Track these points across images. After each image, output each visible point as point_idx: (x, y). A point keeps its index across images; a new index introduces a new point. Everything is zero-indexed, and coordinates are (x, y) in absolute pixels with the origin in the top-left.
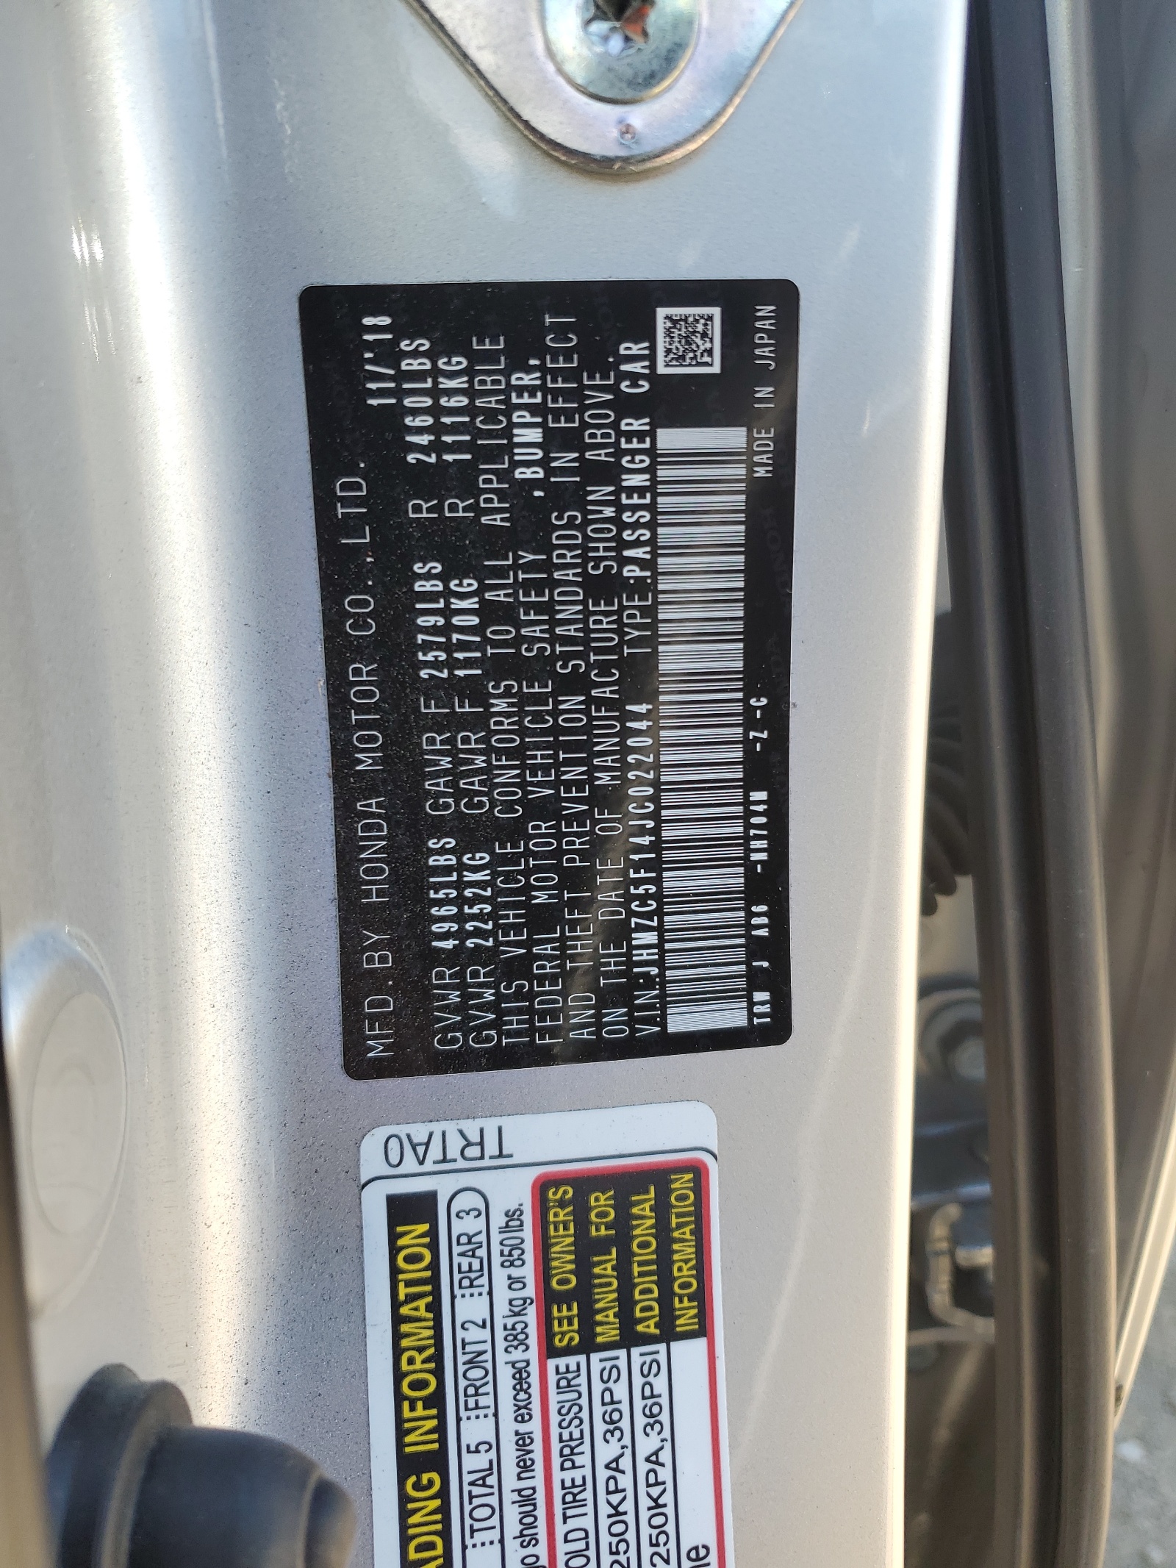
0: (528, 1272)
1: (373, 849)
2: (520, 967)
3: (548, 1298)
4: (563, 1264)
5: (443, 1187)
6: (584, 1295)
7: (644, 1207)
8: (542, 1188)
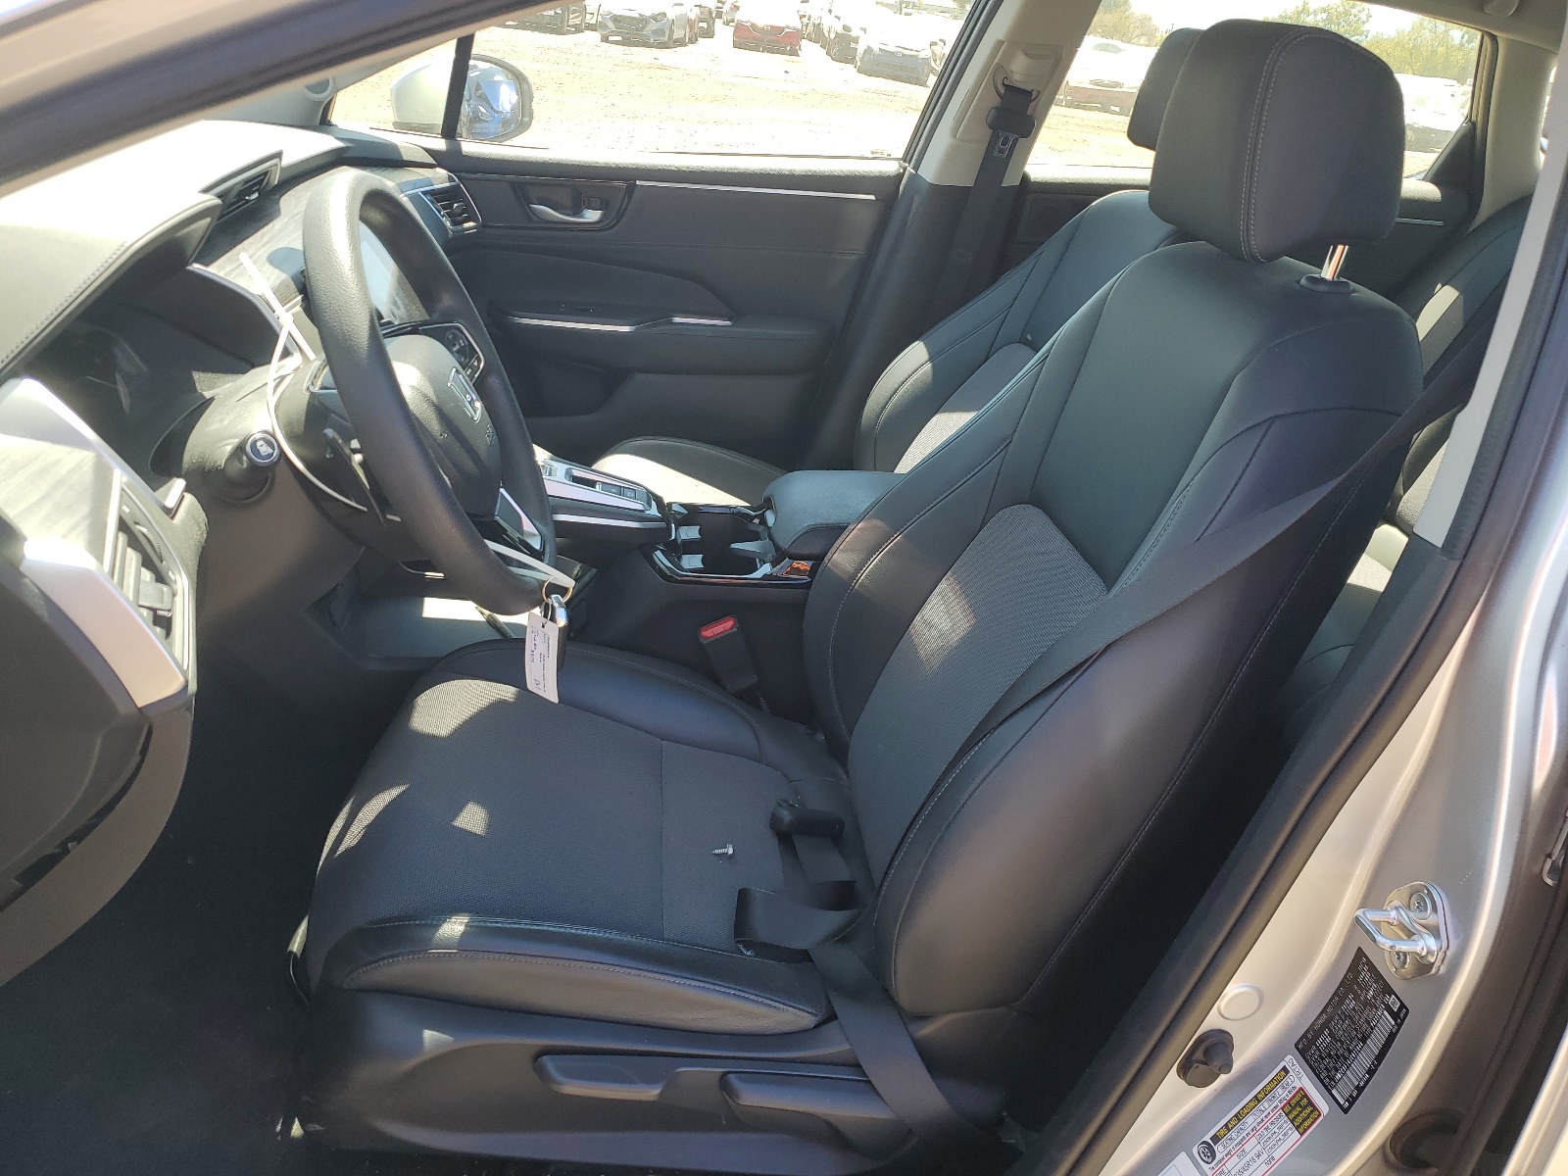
0: (1290, 1096)
1: (1320, 1022)
2: (1323, 1059)
3: (1289, 1103)
4: (1294, 1102)
5: (1291, 1073)
6: (1293, 1108)
7: (1310, 1109)
8: (1301, 1089)
